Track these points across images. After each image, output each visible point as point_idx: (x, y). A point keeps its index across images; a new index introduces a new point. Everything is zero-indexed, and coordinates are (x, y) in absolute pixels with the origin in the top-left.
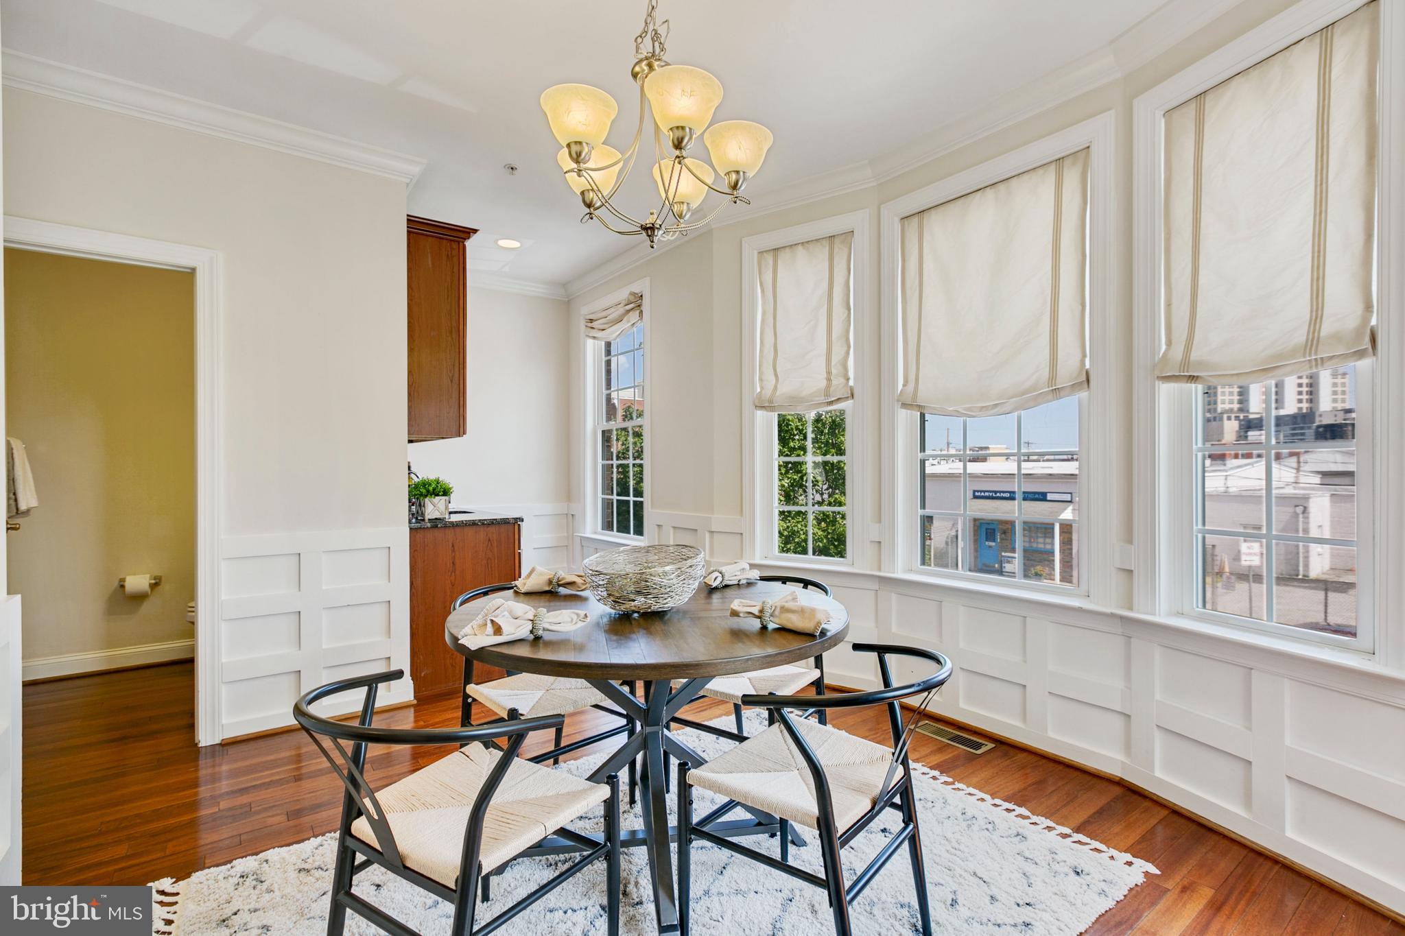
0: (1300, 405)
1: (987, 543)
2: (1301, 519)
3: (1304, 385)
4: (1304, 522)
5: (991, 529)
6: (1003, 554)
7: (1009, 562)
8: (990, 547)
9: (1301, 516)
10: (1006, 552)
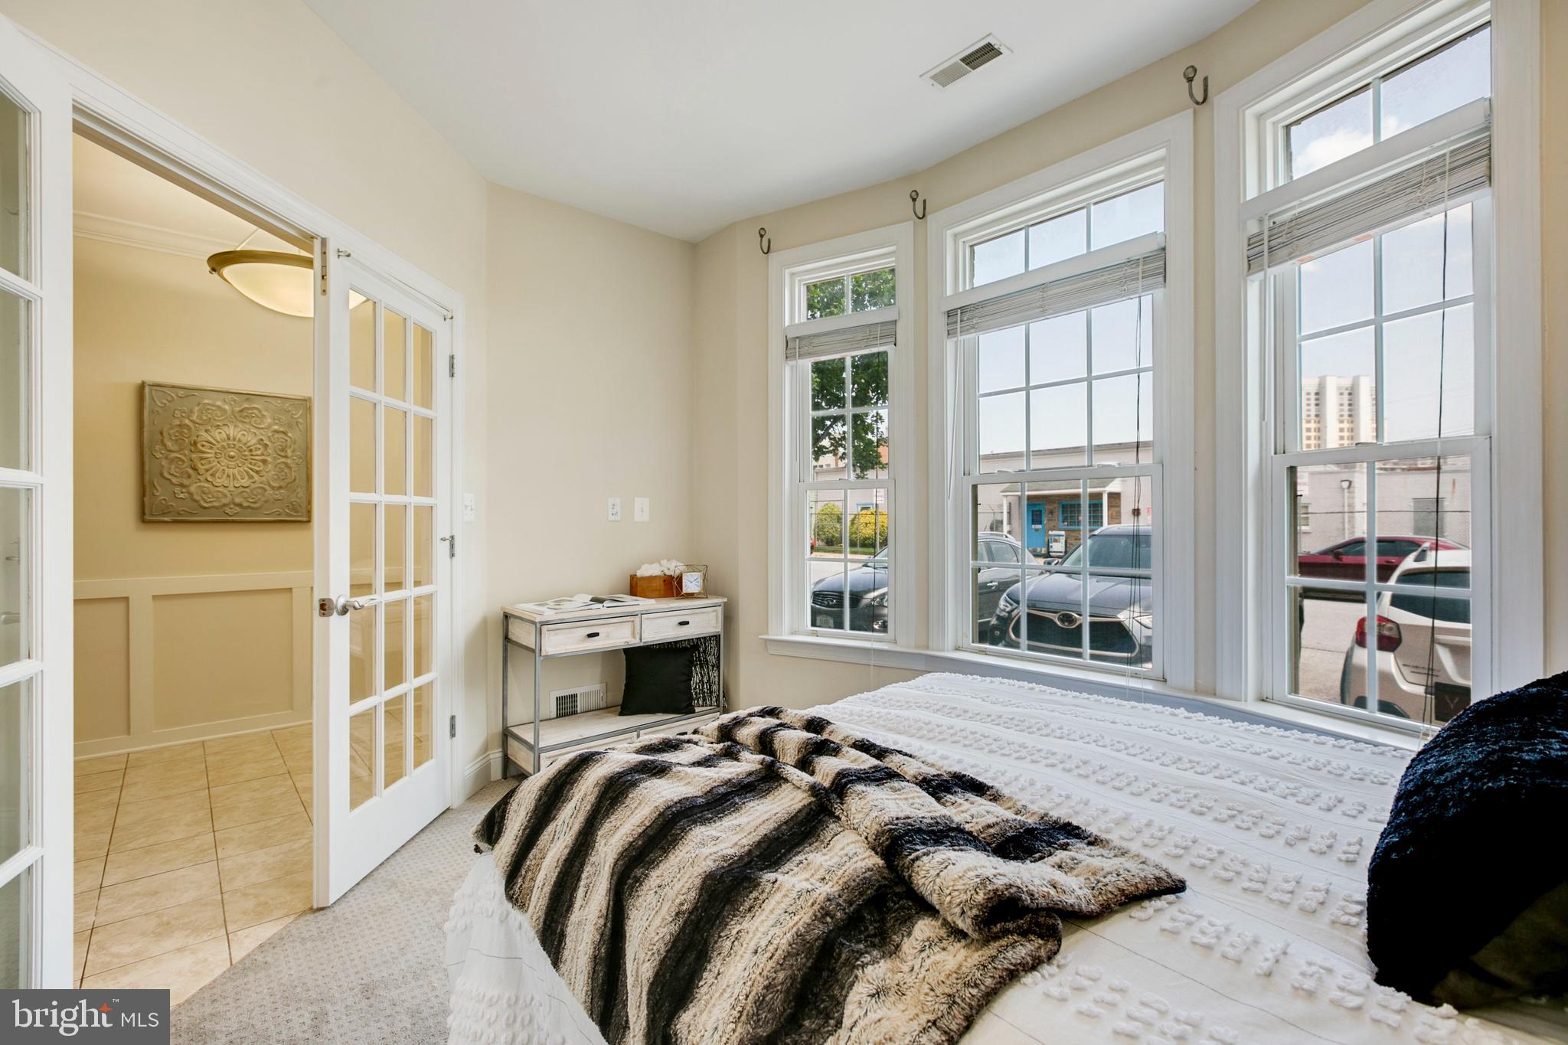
0: (1342, 442)
1: (1033, 526)
2: (1346, 494)
3: (1346, 430)
4: (1349, 497)
5: (1037, 511)
6: (1050, 533)
7: (1056, 541)
8: (1037, 530)
9: (1346, 491)
10: (1052, 530)
